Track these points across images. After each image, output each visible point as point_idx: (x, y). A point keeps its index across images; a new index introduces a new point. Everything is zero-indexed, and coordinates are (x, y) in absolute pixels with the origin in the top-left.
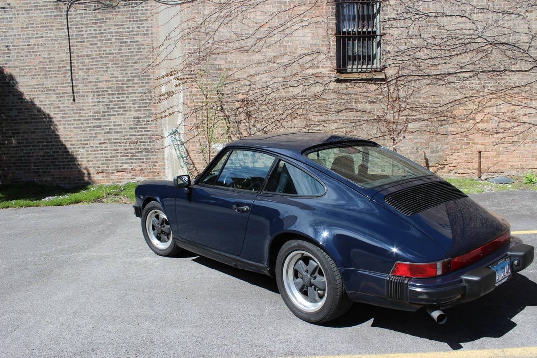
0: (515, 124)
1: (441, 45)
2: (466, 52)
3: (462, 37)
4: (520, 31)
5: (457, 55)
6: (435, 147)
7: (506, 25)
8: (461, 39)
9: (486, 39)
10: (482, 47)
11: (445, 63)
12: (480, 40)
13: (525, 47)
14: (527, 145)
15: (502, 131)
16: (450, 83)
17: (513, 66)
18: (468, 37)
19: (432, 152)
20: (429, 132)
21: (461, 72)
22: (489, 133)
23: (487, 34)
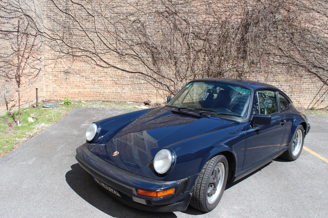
0: (34, 70)
1: (5, 7)
2: (16, 17)
3: (13, 5)
4: (33, 10)
5: (13, 18)
6: (8, 88)
7: (28, 4)
8: (13, 6)
9: (22, 11)
10: (21, 15)
11: (8, 23)
12: (20, 10)
13: (35, 20)
14: (39, 82)
15: (31, 74)
16: (11, 39)
17: (32, 32)
18: (16, 6)
19: (7, 92)
20: (4, 76)
21: (15, 31)
22: (27, 76)
23: (23, 7)
